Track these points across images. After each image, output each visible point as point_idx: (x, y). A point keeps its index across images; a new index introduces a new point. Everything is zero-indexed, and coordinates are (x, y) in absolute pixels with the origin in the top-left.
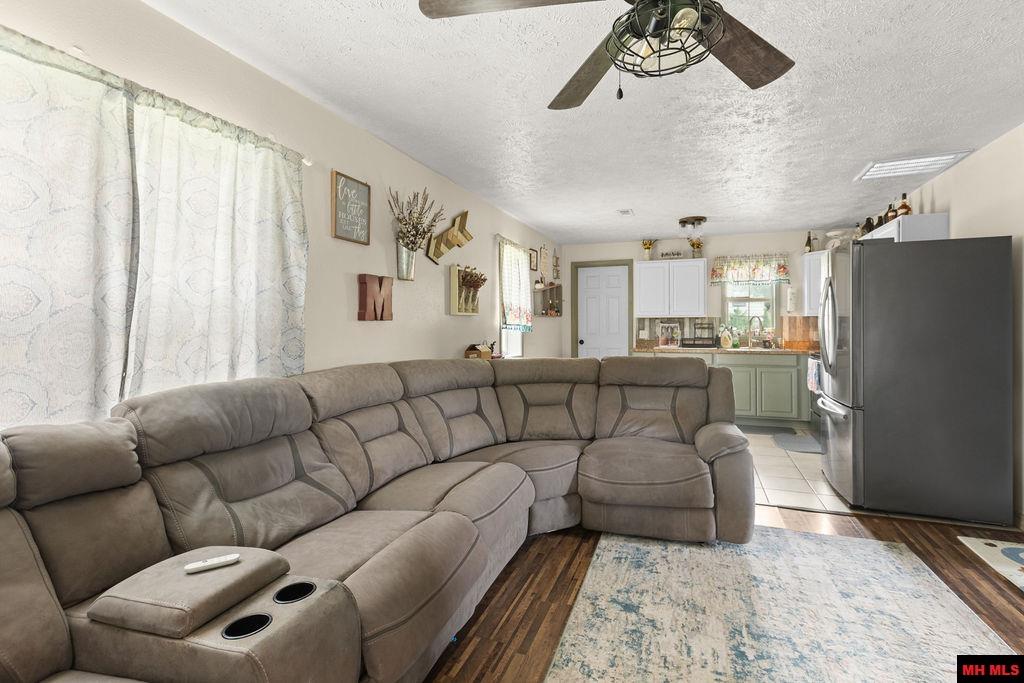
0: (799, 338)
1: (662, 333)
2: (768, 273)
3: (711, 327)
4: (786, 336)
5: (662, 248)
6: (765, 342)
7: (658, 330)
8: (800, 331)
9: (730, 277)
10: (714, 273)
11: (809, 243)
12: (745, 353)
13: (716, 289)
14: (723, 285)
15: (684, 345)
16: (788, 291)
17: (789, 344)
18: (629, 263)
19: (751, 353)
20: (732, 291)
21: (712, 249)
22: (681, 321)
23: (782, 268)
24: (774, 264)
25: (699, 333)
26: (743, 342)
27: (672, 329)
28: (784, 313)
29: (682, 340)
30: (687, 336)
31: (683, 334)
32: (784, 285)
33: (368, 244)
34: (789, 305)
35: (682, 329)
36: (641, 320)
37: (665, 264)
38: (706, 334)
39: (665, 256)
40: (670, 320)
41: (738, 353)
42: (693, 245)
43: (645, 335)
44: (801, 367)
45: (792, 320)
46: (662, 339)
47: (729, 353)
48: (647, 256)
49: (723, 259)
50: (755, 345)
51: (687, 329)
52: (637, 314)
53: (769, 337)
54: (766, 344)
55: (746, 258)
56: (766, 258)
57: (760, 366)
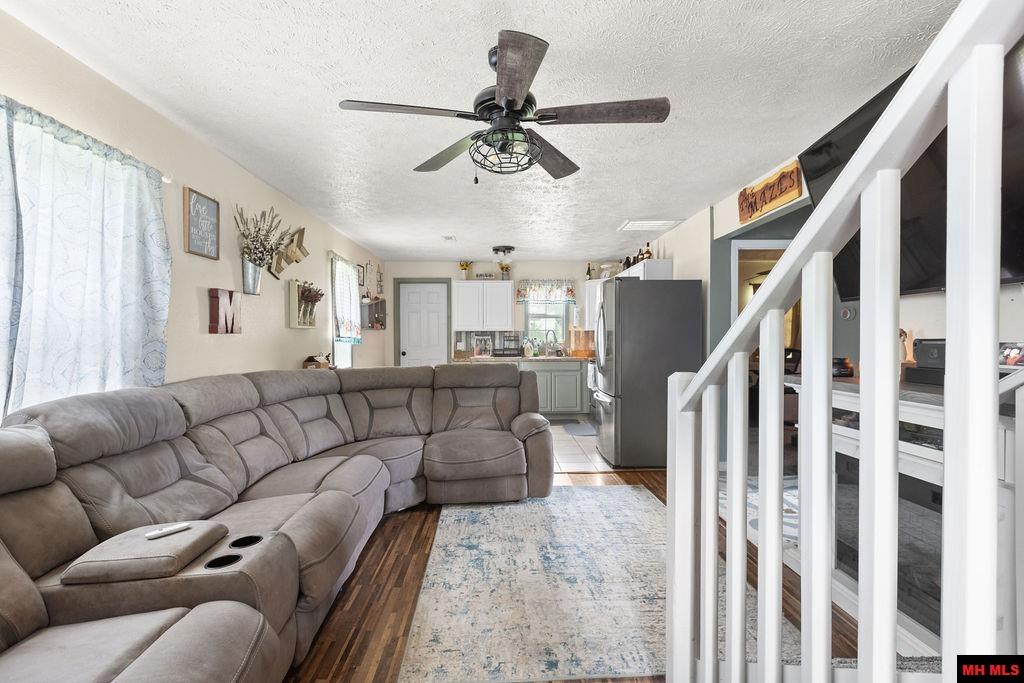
0: (581, 348)
1: (477, 345)
2: (560, 295)
3: (516, 339)
4: (573, 346)
5: (477, 269)
6: (558, 351)
7: (474, 342)
8: (582, 342)
9: (531, 297)
10: (519, 293)
11: (589, 272)
12: (543, 360)
13: (521, 307)
14: (526, 303)
15: (495, 355)
16: (574, 310)
17: (576, 353)
18: (447, 282)
19: (548, 360)
20: (533, 309)
21: (518, 273)
22: (492, 334)
23: (570, 291)
24: (565, 288)
25: (507, 344)
26: (542, 351)
27: (485, 341)
28: (571, 328)
29: (494, 350)
30: (497, 347)
31: (494, 344)
32: (572, 306)
33: (217, 258)
34: (575, 322)
35: (493, 341)
36: (459, 334)
37: (479, 284)
38: (512, 345)
39: (480, 277)
40: (483, 333)
41: (538, 361)
42: (502, 269)
43: (461, 346)
44: (583, 371)
45: (577, 334)
46: (476, 350)
47: (531, 361)
48: (464, 277)
49: (526, 281)
50: (550, 354)
51: (497, 341)
52: (455, 328)
53: (560, 348)
54: (558, 353)
55: (544, 281)
56: (559, 282)
57: (554, 371)
